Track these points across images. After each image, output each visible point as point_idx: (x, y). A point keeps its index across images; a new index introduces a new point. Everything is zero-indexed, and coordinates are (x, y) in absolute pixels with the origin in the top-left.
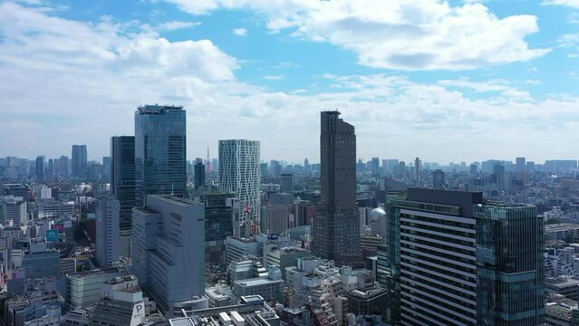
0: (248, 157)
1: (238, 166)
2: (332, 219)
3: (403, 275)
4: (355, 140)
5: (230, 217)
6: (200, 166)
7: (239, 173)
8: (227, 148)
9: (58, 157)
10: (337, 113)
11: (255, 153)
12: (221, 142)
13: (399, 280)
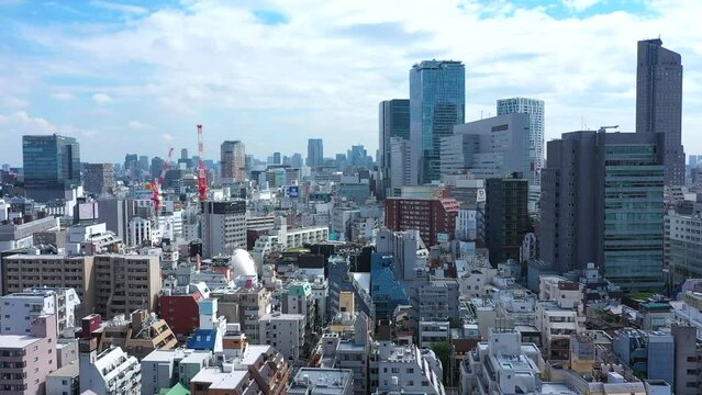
10: (658, 42)
11: (539, 114)
12: (500, 102)
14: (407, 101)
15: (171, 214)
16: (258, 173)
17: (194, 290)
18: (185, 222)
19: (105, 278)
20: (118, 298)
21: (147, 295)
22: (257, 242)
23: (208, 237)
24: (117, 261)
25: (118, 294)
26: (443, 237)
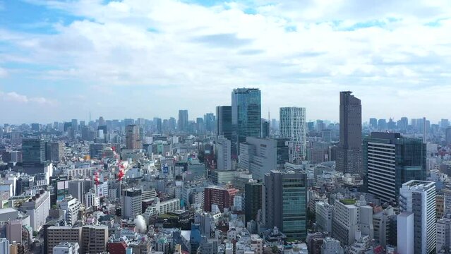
0: (298, 118)
1: (292, 123)
2: (346, 153)
3: (369, 172)
4: (361, 108)
5: (288, 152)
6: (267, 124)
7: (292, 128)
8: (285, 112)
9: (168, 118)
10: (350, 92)
11: (303, 116)
12: (281, 109)
13: (367, 175)
14: (230, 107)
15: (102, 183)
16: (147, 145)
17: (122, 240)
18: (109, 188)
19: (87, 235)
20: (92, 244)
21: (104, 242)
22: (146, 210)
23: (124, 205)
24: (92, 229)
25: (92, 242)
26: (226, 210)
